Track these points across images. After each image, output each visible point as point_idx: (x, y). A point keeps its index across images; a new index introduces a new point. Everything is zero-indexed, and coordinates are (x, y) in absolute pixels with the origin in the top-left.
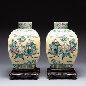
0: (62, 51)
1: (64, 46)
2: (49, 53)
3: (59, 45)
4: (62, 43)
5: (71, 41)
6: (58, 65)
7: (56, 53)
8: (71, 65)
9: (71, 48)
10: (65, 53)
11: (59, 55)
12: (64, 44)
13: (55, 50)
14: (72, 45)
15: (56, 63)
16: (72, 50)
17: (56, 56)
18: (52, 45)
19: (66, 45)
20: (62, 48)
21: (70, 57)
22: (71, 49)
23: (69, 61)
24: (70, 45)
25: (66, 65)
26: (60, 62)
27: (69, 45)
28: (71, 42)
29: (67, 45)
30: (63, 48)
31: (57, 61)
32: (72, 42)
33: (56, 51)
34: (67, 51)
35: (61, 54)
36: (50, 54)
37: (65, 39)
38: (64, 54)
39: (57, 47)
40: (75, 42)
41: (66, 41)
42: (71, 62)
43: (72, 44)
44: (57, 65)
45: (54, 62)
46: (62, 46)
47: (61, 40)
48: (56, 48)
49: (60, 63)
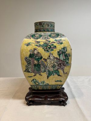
0: (47, 67)
1: (49, 60)
2: (26, 70)
3: (42, 58)
4: (45, 55)
5: (60, 50)
6: (42, 85)
7: (38, 70)
8: (60, 85)
9: (61, 62)
10: (52, 69)
11: (42, 73)
12: (49, 56)
13: (35, 65)
14: (62, 58)
15: (39, 84)
16: (62, 64)
17: (38, 75)
18: (30, 59)
19: (51, 58)
20: (46, 63)
21: (59, 75)
22: (60, 64)
23: (58, 81)
24: (59, 57)
25: (53, 85)
26: (44, 82)
27: (57, 58)
28: (61, 52)
29: (54, 58)
30: (48, 62)
31: (40, 81)
32: (63, 53)
33: (37, 68)
34: (54, 66)
35: (45, 71)
36: (28, 72)
37: (51, 49)
38: (49, 71)
39: (38, 61)
40: (66, 53)
41: (52, 52)
42: (61, 81)
43: (61, 55)
44: (40, 86)
45: (35, 83)
46: (46, 60)
47: (45, 50)
48: (36, 62)
49: (45, 84)
